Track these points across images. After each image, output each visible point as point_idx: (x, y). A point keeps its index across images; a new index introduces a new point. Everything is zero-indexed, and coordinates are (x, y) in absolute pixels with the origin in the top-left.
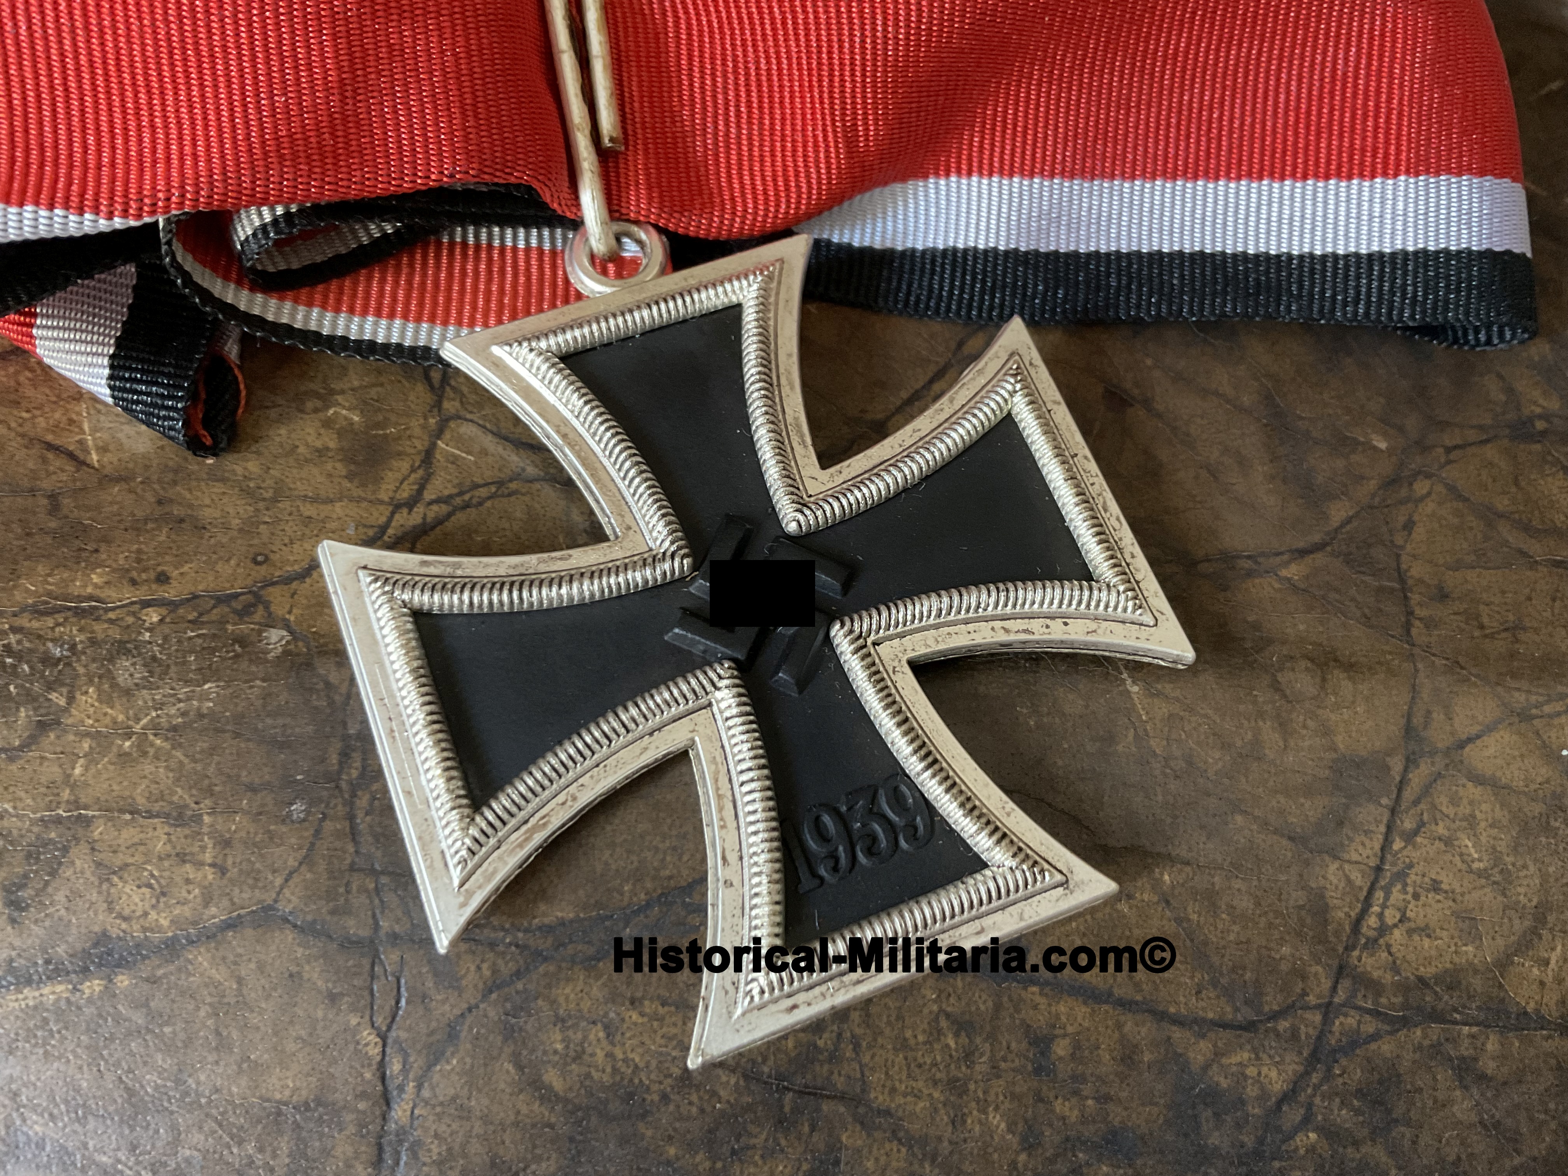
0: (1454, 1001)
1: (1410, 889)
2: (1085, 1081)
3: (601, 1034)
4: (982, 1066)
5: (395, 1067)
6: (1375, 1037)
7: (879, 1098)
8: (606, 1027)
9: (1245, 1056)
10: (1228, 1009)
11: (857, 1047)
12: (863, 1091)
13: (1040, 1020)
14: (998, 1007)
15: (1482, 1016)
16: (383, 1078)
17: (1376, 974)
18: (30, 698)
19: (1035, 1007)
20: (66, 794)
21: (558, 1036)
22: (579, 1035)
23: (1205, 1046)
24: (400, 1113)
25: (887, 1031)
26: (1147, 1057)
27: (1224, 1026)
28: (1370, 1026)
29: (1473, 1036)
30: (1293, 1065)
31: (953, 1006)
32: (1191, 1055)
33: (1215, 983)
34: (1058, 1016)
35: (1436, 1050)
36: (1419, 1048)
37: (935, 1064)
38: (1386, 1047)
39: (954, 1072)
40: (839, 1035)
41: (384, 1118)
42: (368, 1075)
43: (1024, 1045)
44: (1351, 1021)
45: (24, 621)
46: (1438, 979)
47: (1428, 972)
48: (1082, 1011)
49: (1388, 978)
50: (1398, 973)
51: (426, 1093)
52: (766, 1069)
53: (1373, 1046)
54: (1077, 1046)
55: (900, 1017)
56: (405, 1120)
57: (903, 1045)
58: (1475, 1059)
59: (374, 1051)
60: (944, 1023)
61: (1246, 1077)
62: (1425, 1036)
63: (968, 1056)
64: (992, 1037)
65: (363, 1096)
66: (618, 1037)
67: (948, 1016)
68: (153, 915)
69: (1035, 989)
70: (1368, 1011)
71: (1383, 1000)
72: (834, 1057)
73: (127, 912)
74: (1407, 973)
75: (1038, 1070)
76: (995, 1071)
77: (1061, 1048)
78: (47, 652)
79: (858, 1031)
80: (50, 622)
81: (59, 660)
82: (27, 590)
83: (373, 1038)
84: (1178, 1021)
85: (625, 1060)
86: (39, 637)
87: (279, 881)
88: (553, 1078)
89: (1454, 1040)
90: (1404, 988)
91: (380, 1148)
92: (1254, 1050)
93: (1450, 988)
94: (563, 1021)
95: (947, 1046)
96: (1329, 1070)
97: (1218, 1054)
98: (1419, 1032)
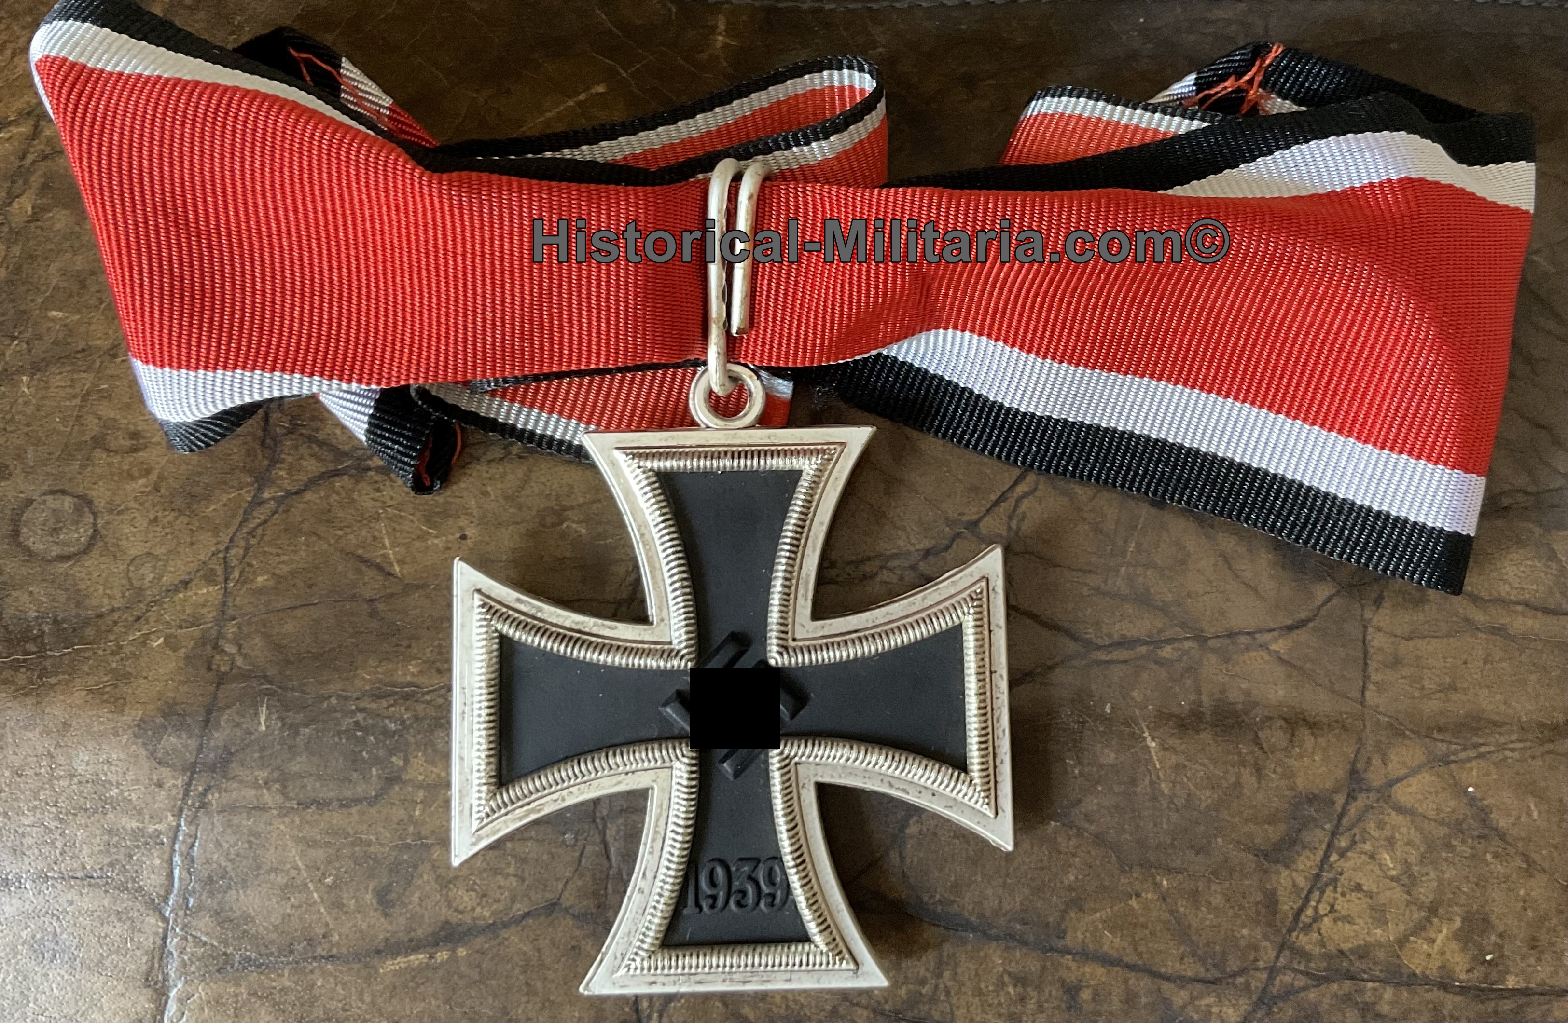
0: (1364, 967)
1: (1339, 890)
2: (1100, 1015)
4: (1031, 1005)
6: (1305, 989)
9: (1210, 1000)
10: (1202, 970)
11: (948, 993)
13: (1071, 977)
14: (1044, 968)
15: (1382, 976)
17: (1308, 948)
18: (376, 761)
19: (1069, 968)
20: (411, 829)
23: (1184, 994)
25: (968, 983)
26: (1144, 1000)
27: (1199, 981)
28: (1301, 982)
29: (1375, 989)
30: (1245, 1005)
31: (1013, 968)
32: (1174, 999)
33: (1194, 954)
34: (1084, 974)
35: (1348, 998)
36: (1335, 995)
37: (1000, 1004)
38: (1312, 995)
39: (1013, 1009)
40: (937, 986)
43: (1061, 992)
44: (1288, 978)
45: (364, 704)
46: (1352, 950)
47: (1346, 947)
48: (1100, 971)
49: (1317, 950)
50: (1324, 946)
52: (887, 1007)
53: (1302, 994)
54: (1096, 994)
55: (977, 974)
57: (978, 993)
58: (1375, 1003)
60: (1006, 978)
61: (1211, 1013)
62: (1340, 988)
63: (1022, 999)
64: (1039, 988)
67: (1009, 974)
68: (478, 910)
69: (1070, 957)
70: (1301, 972)
71: (1313, 965)
72: (933, 999)
73: (461, 908)
74: (1331, 948)
75: (1069, 1009)
76: (1040, 1008)
77: (1085, 995)
78: (385, 727)
79: (949, 984)
80: (384, 703)
81: (395, 732)
82: (364, 679)
84: (1168, 979)
86: (378, 715)
87: (560, 886)
89: (1358, 991)
90: (1328, 957)
92: (1218, 996)
93: (1361, 957)
96: (1270, 1008)
97: (1193, 998)
98: (1335, 986)
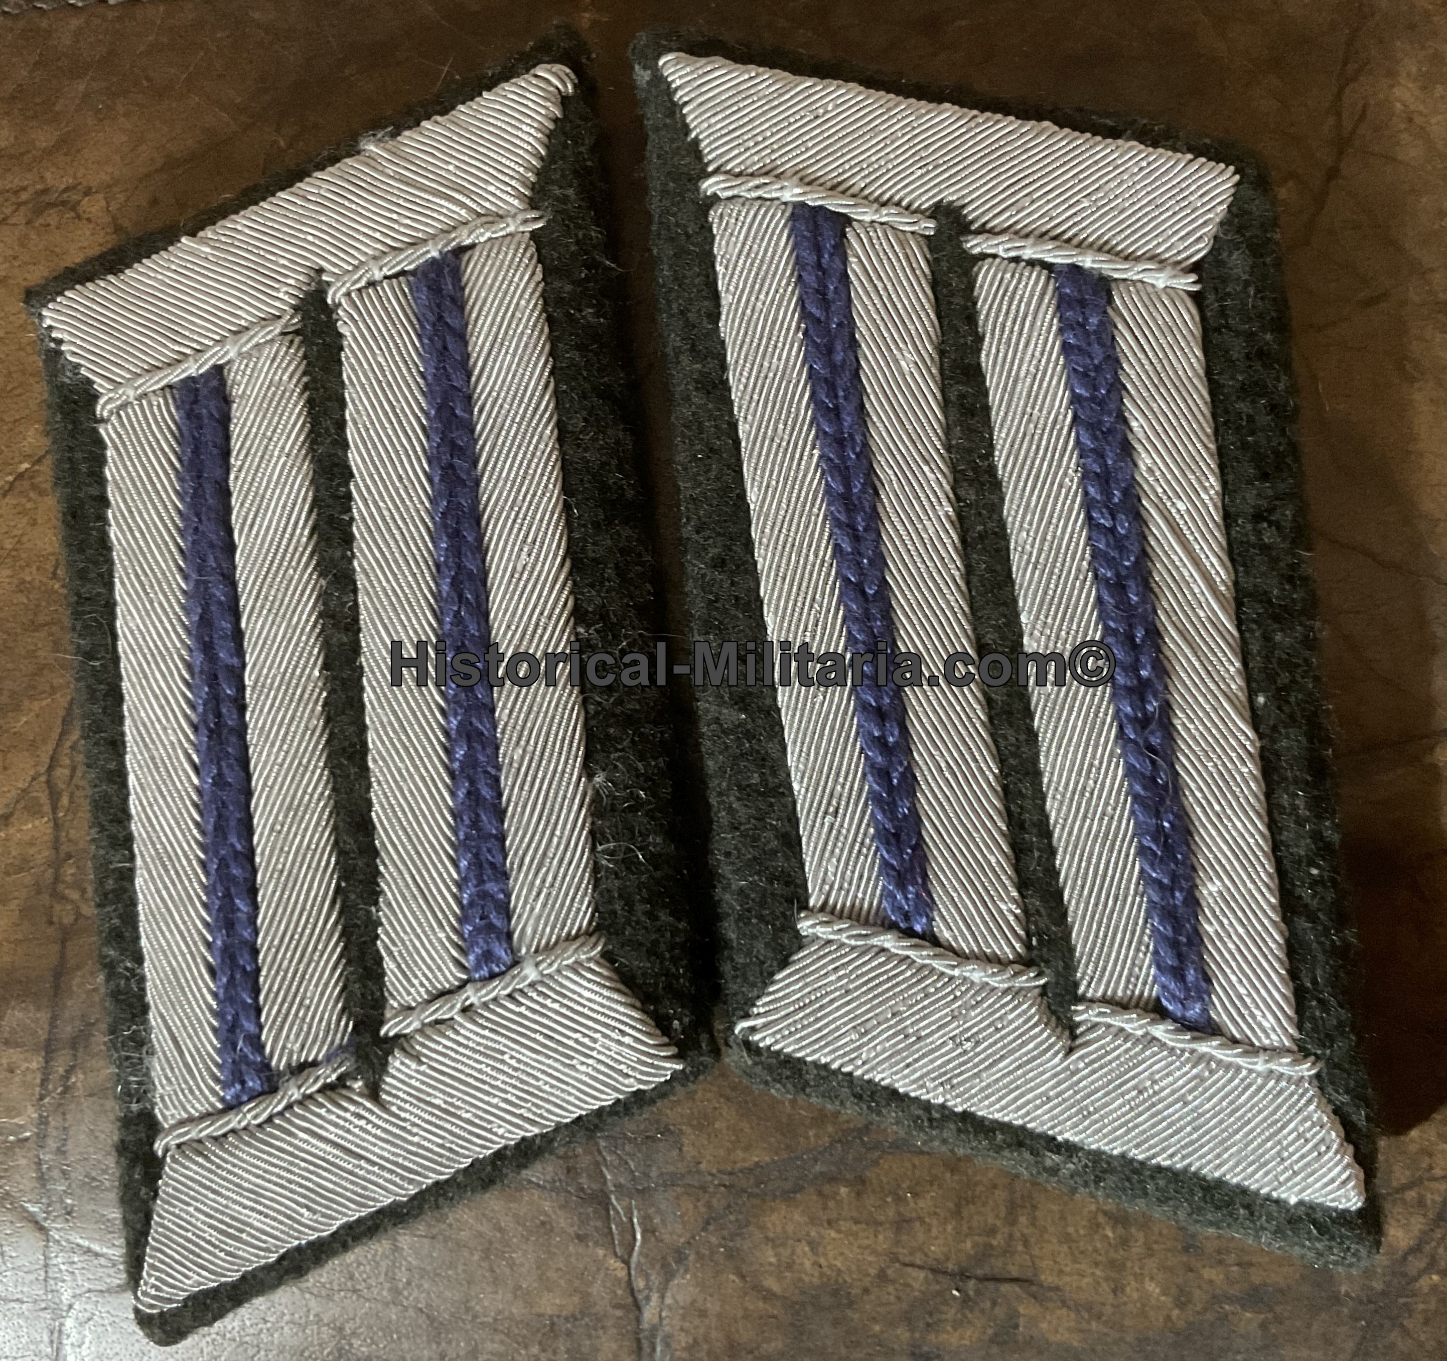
3: (807, 1249)
5: (640, 1283)
7: (1047, 1278)
8: (810, 1243)
12: (1035, 1275)
16: (632, 1292)
21: (770, 1252)
22: (789, 1251)
24: (649, 1314)
41: (638, 1320)
42: (620, 1292)
51: (669, 1301)
56: (656, 1320)
59: (622, 1274)
65: (617, 1306)
66: (820, 1249)
83: (619, 1264)
85: (830, 1266)
88: (771, 1283)
91: (638, 1341)
94: (773, 1240)
95: (1106, 1236)
